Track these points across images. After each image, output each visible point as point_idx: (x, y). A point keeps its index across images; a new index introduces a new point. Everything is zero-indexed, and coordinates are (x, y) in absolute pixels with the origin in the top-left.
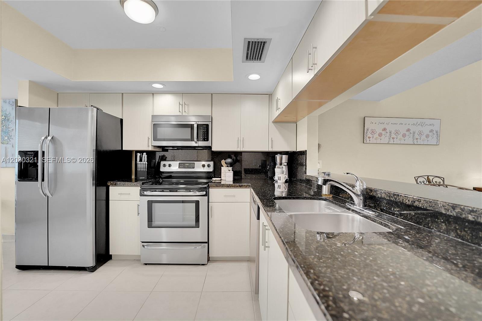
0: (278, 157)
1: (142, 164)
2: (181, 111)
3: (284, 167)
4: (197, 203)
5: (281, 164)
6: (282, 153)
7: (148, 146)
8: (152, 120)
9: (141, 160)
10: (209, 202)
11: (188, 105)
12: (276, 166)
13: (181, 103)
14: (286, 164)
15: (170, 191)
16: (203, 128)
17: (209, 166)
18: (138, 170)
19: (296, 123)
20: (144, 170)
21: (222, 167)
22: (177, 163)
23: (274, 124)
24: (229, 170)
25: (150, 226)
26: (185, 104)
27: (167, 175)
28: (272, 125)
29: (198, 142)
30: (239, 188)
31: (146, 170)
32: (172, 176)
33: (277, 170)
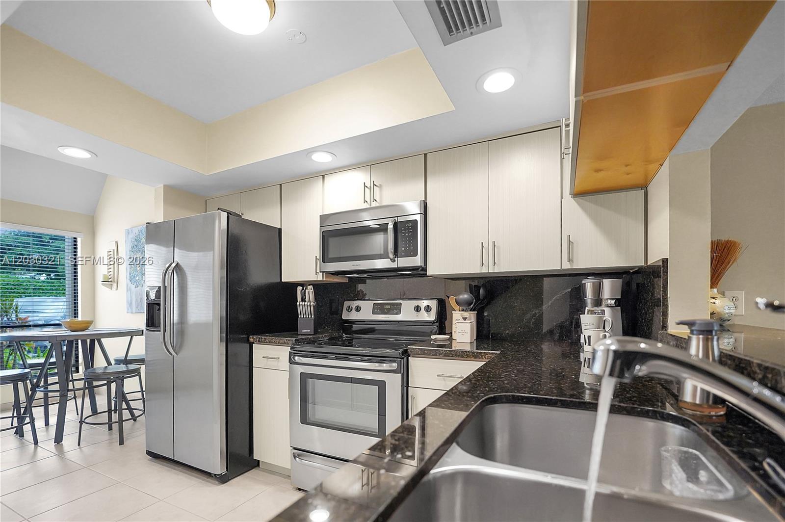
0: (589, 285)
1: (306, 306)
2: (368, 199)
3: (607, 310)
4: (381, 386)
5: (598, 302)
6: (602, 274)
7: (317, 273)
8: (320, 224)
9: (303, 300)
10: (408, 386)
11: (380, 187)
12: (587, 308)
13: (368, 185)
14: (613, 302)
15: (337, 359)
16: (407, 229)
17: (428, 309)
18: (300, 317)
19: (644, 186)
20: (310, 317)
21: (453, 312)
22: (371, 304)
23: (575, 200)
24: (465, 319)
25: (304, 420)
26: (374, 185)
27: (361, 327)
28: (570, 202)
29: (396, 259)
30: (473, 359)
31: (313, 317)
32: (377, 328)
33: (587, 320)
